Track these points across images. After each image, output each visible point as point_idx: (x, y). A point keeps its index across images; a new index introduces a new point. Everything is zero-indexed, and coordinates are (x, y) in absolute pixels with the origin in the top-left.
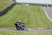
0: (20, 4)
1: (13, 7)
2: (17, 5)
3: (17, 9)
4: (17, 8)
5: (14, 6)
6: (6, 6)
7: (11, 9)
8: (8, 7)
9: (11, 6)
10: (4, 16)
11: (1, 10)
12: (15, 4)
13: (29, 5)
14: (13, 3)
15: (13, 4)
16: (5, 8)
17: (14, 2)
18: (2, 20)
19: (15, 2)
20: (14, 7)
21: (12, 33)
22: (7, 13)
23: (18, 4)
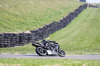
0: (95, 7)
1: (80, 12)
2: (87, 8)
3: (88, 16)
4: (89, 14)
5: (82, 10)
6: (68, 10)
7: (76, 16)
8: (72, 14)
9: (76, 10)
10: (63, 29)
12: (85, 6)
14: (79, 6)
15: (81, 7)
16: (65, 14)
17: (82, 3)
18: (60, 38)
19: (84, 3)
20: (82, 12)
21: (80, 62)
22: (68, 24)
23: (90, 6)
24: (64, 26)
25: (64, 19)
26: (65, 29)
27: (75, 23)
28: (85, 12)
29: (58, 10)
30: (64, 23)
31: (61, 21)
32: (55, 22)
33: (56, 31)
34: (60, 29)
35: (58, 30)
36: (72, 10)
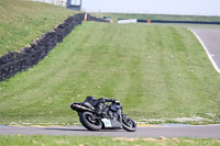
0: (100, 20)
1: (68, 32)
2: (84, 23)
3: (85, 41)
4: (88, 37)
5: (73, 28)
6: (41, 27)
7: (60, 40)
8: (50, 35)
9: (60, 27)
10: (30, 70)
11: (18, 47)
12: (79, 19)
13: (135, 21)
14: (67, 18)
15: (70, 20)
16: (35, 36)
17: (73, 13)
18: (25, 89)
19: (77, 12)
20: (73, 31)
22: (43, 57)
23: (91, 18)
24: (34, 63)
25: (33, 46)
26: (35, 68)
27: (57, 55)
28: (78, 32)
29: (19, 26)
30: (34, 55)
31: (27, 50)
32: (12, 54)
33: (14, 73)
34: (25, 69)
35: (20, 70)
36: (50, 27)
